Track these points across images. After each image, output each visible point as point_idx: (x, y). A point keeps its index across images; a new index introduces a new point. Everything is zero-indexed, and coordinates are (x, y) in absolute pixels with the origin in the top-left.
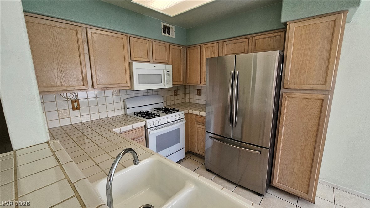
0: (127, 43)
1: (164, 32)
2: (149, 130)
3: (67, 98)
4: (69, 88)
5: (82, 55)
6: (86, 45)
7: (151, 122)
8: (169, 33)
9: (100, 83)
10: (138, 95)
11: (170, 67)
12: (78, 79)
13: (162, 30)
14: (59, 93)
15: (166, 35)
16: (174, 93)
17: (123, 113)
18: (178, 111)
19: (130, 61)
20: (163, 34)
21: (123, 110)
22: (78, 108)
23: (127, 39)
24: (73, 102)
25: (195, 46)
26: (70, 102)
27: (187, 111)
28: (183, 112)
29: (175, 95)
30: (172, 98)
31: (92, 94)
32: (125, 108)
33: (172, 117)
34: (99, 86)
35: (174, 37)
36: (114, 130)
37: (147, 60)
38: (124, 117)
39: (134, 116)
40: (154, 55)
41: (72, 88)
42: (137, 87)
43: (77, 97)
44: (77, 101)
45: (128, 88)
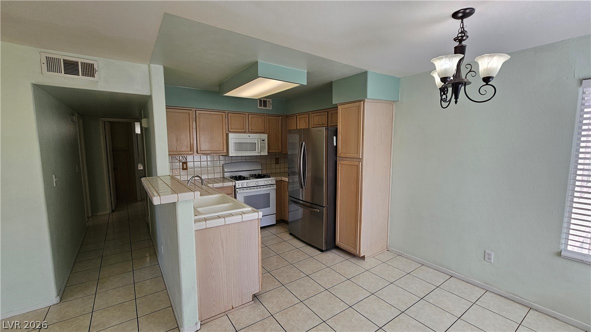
0: (226, 117)
1: (261, 106)
2: (237, 190)
3: (180, 160)
4: (182, 153)
5: (191, 129)
6: (194, 123)
7: (239, 184)
8: (265, 106)
9: (202, 149)
10: (236, 161)
11: (265, 136)
12: (187, 147)
13: (259, 104)
14: (174, 156)
15: (262, 108)
16: (276, 161)
17: (222, 176)
18: (270, 177)
19: (228, 132)
20: (259, 107)
21: (222, 174)
22: (186, 169)
23: (225, 115)
24: (183, 163)
25: (293, 115)
26: (181, 163)
27: (279, 178)
28: (274, 178)
29: (277, 163)
30: (274, 166)
31: (197, 158)
32: (224, 172)
33: (261, 181)
34: (202, 152)
35: (271, 108)
36: (208, 185)
37: (243, 131)
38: (222, 180)
39: (230, 179)
40: (250, 126)
41: (183, 153)
42: (232, 153)
43: (186, 160)
44: (186, 163)
45: (224, 154)
